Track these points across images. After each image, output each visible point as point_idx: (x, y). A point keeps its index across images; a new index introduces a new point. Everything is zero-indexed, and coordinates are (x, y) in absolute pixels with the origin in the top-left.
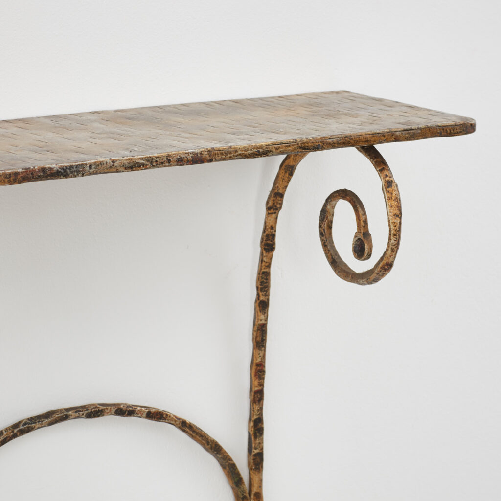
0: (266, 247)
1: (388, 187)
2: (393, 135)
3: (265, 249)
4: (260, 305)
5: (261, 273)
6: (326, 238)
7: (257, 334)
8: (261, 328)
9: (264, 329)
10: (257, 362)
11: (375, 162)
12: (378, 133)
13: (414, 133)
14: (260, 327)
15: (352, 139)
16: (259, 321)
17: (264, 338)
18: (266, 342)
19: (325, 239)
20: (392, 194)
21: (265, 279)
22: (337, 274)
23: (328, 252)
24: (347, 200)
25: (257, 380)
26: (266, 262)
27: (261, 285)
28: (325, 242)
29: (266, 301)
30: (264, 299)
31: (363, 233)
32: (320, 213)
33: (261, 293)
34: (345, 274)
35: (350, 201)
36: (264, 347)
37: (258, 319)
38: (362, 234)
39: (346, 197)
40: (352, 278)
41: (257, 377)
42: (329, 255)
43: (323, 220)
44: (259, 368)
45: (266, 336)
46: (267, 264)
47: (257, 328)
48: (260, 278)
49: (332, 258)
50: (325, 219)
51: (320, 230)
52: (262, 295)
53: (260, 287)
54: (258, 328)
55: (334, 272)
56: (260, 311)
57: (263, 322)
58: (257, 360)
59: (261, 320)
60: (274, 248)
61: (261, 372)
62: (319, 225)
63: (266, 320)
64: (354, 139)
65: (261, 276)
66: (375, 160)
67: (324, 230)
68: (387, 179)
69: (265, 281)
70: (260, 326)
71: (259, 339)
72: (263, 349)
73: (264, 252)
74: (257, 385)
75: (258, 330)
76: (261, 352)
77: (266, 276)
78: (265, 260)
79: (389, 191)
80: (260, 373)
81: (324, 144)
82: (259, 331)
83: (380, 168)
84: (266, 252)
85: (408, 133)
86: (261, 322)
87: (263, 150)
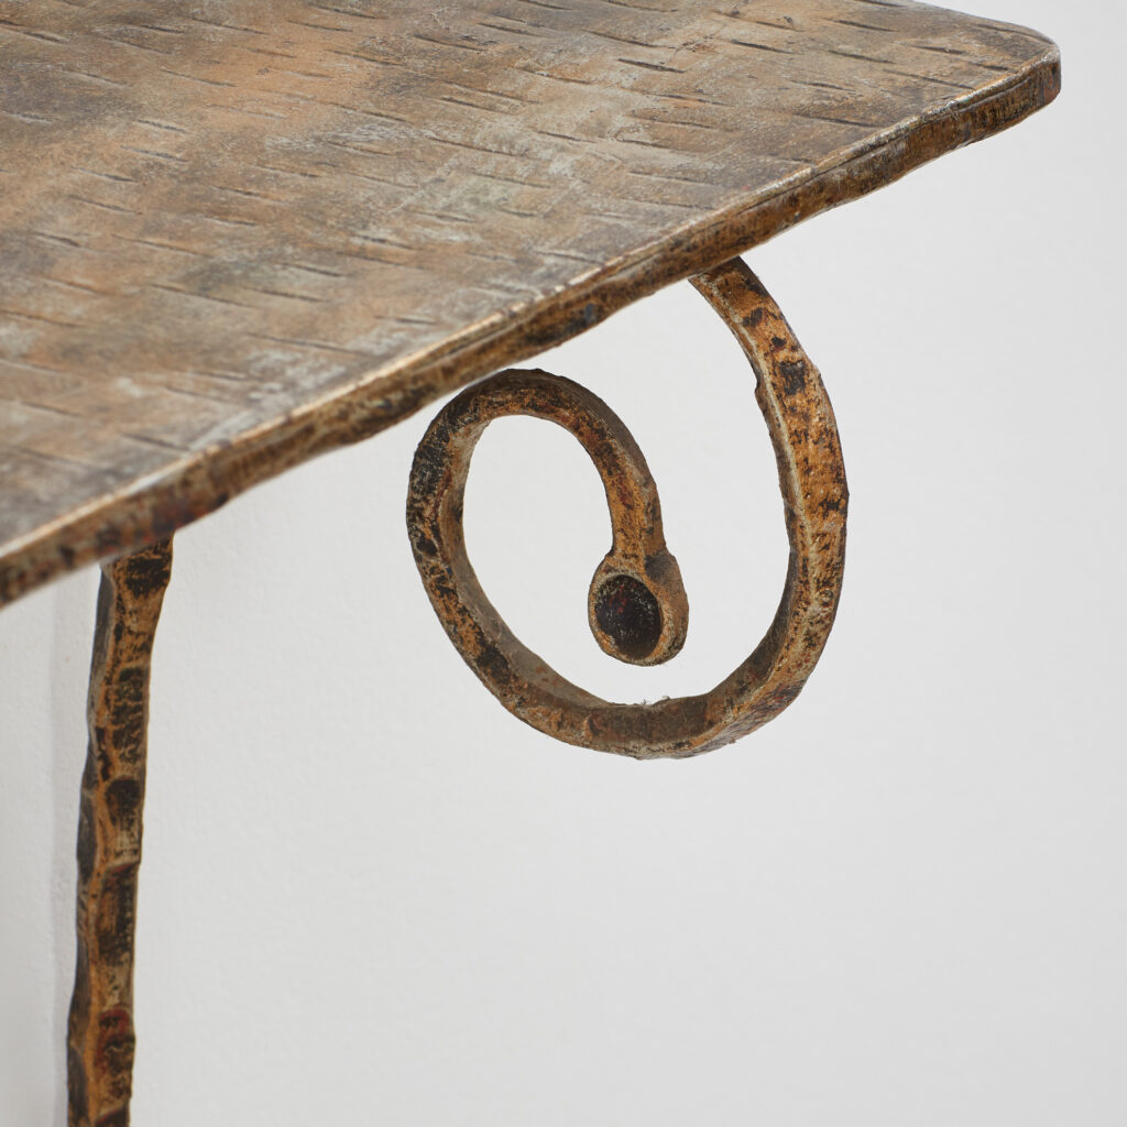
0: (135, 577)
1: (790, 392)
2: (821, 191)
3: (130, 583)
4: (113, 798)
5: (116, 677)
6: (445, 560)
7: (100, 907)
8: (118, 882)
9: (127, 883)
10: (106, 1009)
11: (719, 288)
12: (776, 195)
13: (887, 159)
14: (115, 879)
15: (695, 247)
16: (112, 858)
17: (129, 915)
18: (133, 929)
19: (443, 567)
20: (806, 417)
21: (130, 698)
22: (512, 710)
23: (458, 618)
24: (563, 421)
25: (107, 1076)
26: (138, 635)
27: (114, 723)
28: (442, 579)
29: (136, 777)
30: (128, 774)
31: (648, 558)
32: (411, 458)
33: (114, 754)
34: (556, 714)
35: (575, 429)
36: (128, 947)
37: (106, 851)
38: (642, 562)
39: (553, 411)
40: (594, 731)
41: (105, 1064)
42: (462, 630)
43: (430, 490)
44: (111, 1031)
45: (132, 909)
46: (140, 641)
47: (100, 887)
48: (113, 697)
49: (482, 642)
50: (438, 487)
51: (412, 532)
52: (122, 757)
53: (112, 728)
54: (106, 882)
55: (495, 702)
56: (114, 821)
57: (126, 859)
58: (103, 1002)
59: (118, 855)
60: (167, 575)
61: (118, 1044)
62: (410, 507)
63: (137, 851)
64: (702, 247)
65: (115, 687)
66: (720, 279)
67: (435, 530)
68: (782, 355)
69: (131, 704)
70: (114, 874)
71: (109, 922)
72: (126, 956)
73: (127, 596)
74: (107, 1095)
75: (106, 889)
76: (117, 969)
77: (134, 683)
78: (135, 627)
79: (793, 409)
80: (115, 1049)
81: (604, 298)
82: (109, 895)
83: (747, 312)
84: (136, 594)
85: (871, 163)
86: (118, 862)
87: (404, 391)
